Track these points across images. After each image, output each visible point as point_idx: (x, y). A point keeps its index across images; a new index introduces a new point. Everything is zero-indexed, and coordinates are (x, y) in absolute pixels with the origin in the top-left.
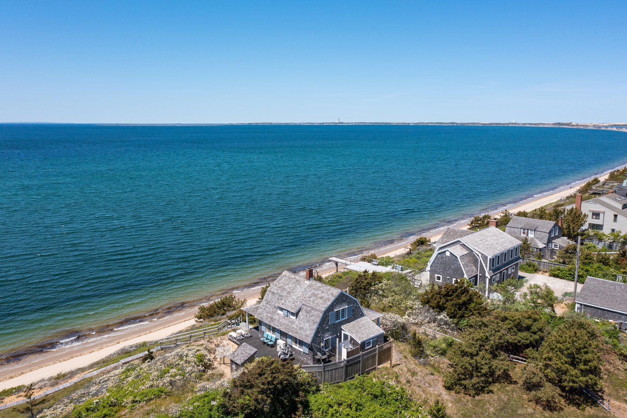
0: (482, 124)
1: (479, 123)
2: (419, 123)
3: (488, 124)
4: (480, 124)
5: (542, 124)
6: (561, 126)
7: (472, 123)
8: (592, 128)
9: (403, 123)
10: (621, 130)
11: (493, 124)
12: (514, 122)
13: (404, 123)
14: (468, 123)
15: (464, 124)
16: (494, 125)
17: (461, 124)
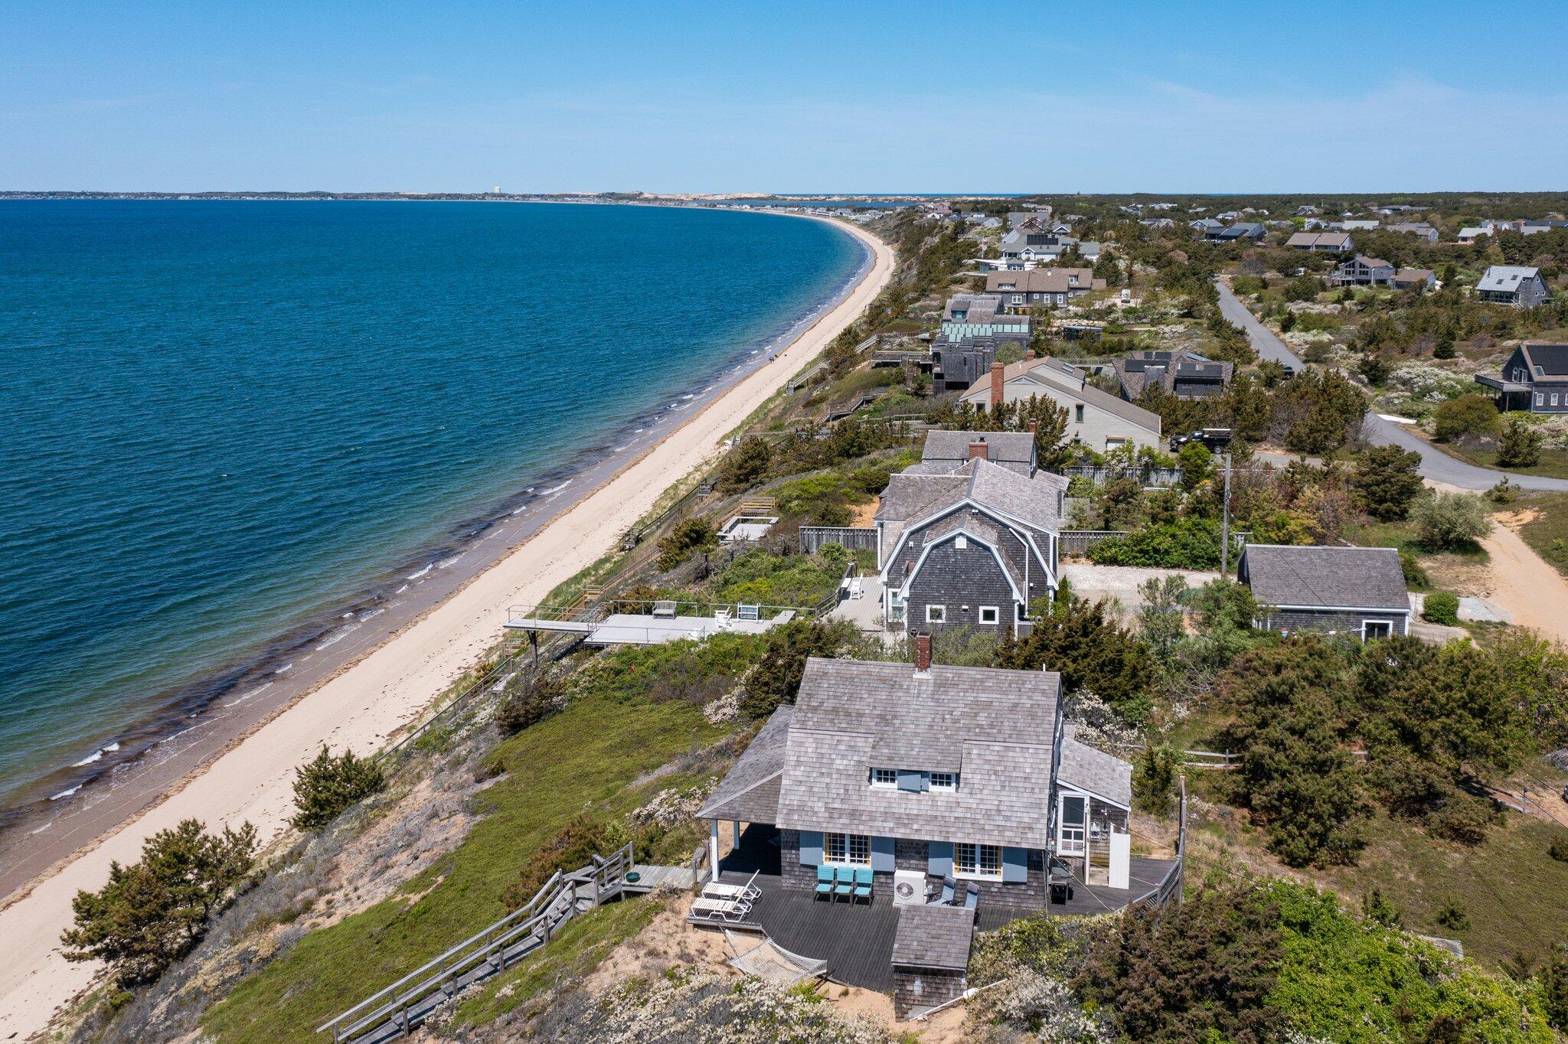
0: (409, 197)
1: (397, 195)
2: (210, 194)
3: (427, 197)
4: (404, 196)
5: (570, 196)
6: (621, 203)
7: (380, 195)
8: (695, 206)
9: (153, 194)
10: (763, 211)
11: (440, 196)
12: (497, 191)
13: (159, 195)
14: (367, 195)
15: (357, 196)
16: (444, 199)
17: (345, 196)
